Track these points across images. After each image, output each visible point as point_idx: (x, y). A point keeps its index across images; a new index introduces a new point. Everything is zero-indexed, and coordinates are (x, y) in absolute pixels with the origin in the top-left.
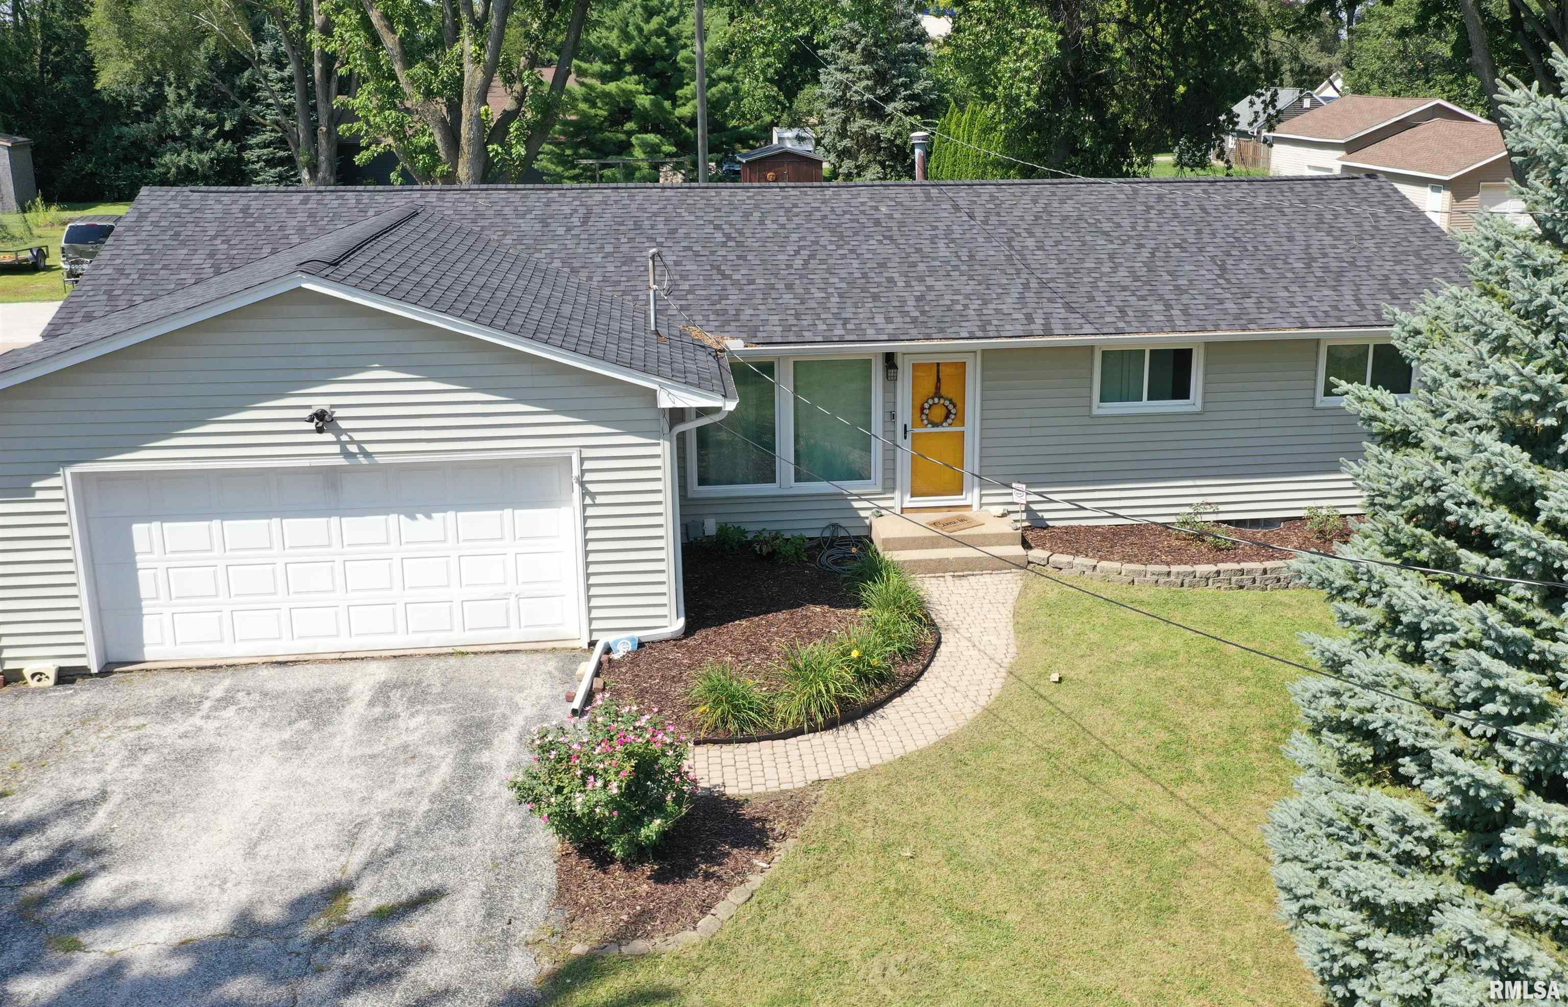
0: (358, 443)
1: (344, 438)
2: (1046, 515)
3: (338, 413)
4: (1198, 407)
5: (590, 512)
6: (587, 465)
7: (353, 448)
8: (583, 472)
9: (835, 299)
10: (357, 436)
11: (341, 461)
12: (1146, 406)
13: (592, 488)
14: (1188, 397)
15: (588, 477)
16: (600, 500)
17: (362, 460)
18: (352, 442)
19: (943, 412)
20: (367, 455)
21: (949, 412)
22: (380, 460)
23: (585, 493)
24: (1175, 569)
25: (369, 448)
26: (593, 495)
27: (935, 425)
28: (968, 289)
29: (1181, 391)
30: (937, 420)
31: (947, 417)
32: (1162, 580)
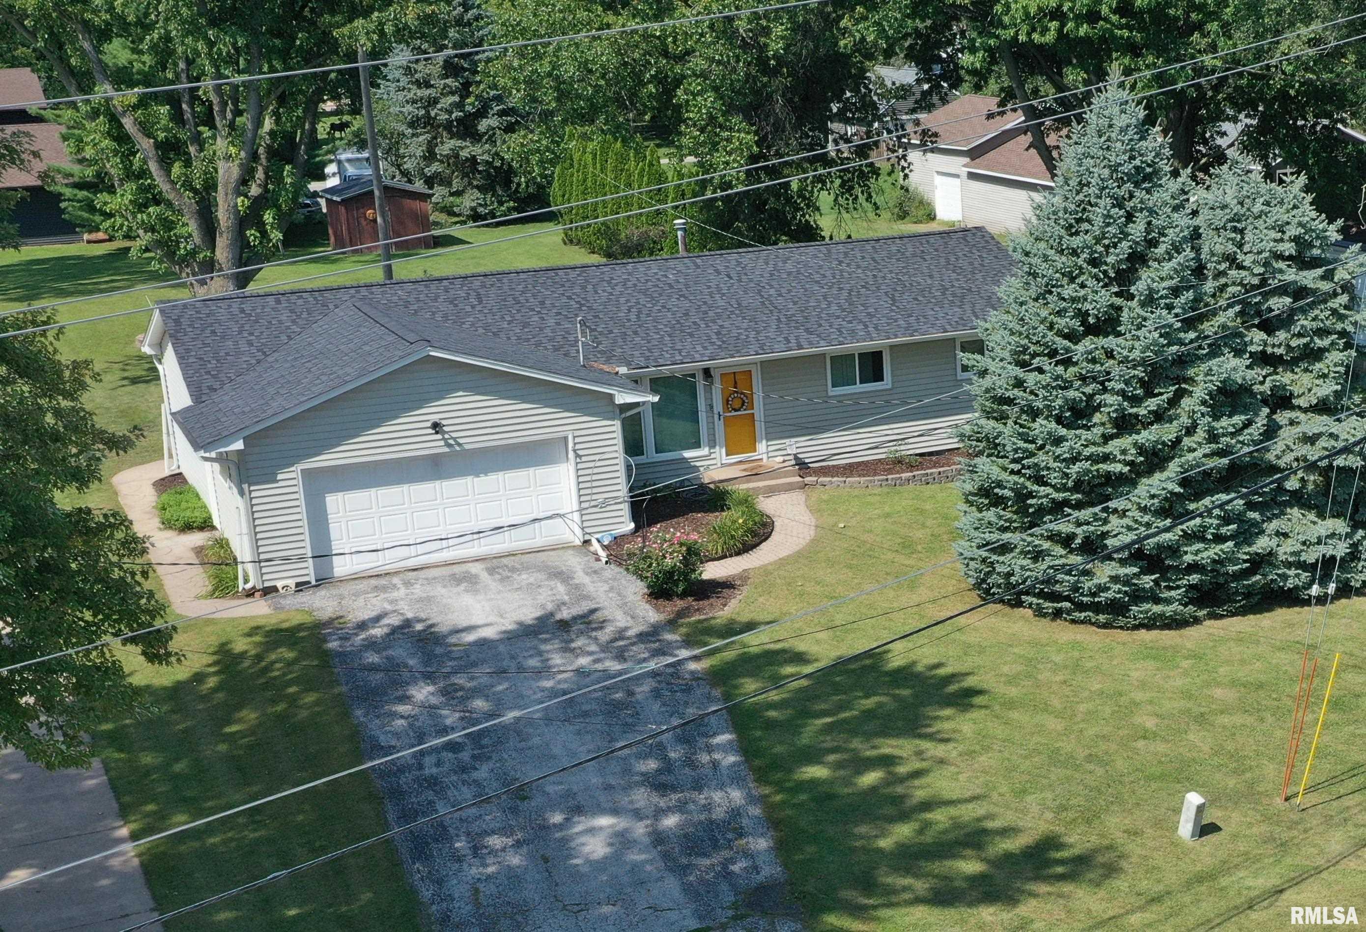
0: (454, 439)
1: (447, 436)
2: (807, 461)
3: (444, 422)
4: (890, 386)
5: (580, 466)
6: (577, 440)
7: (451, 442)
8: (575, 444)
9: (667, 338)
10: (454, 435)
11: (447, 450)
12: (859, 388)
13: (580, 453)
14: (882, 380)
15: (578, 447)
16: (584, 459)
17: (458, 448)
18: (452, 438)
19: (740, 402)
20: (459, 445)
21: (743, 402)
22: (467, 447)
23: (578, 456)
24: (890, 477)
25: (461, 441)
26: (580, 457)
27: (736, 410)
28: (745, 325)
29: (879, 377)
30: (737, 407)
31: (743, 405)
32: (884, 483)
